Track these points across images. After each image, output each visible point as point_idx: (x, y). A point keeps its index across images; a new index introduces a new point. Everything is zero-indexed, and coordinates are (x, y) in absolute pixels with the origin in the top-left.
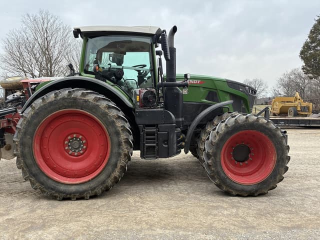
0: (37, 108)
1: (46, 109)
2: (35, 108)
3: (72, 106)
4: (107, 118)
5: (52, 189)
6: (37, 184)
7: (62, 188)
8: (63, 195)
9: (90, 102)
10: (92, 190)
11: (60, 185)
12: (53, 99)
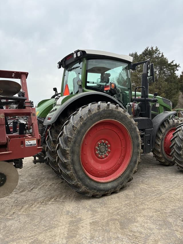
0: (85, 119)
1: (91, 119)
2: (83, 119)
3: (109, 116)
4: (132, 126)
5: (95, 189)
6: (83, 187)
7: (102, 187)
8: (102, 193)
9: (121, 113)
10: (121, 184)
11: (99, 184)
12: (97, 111)
